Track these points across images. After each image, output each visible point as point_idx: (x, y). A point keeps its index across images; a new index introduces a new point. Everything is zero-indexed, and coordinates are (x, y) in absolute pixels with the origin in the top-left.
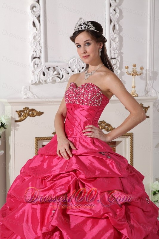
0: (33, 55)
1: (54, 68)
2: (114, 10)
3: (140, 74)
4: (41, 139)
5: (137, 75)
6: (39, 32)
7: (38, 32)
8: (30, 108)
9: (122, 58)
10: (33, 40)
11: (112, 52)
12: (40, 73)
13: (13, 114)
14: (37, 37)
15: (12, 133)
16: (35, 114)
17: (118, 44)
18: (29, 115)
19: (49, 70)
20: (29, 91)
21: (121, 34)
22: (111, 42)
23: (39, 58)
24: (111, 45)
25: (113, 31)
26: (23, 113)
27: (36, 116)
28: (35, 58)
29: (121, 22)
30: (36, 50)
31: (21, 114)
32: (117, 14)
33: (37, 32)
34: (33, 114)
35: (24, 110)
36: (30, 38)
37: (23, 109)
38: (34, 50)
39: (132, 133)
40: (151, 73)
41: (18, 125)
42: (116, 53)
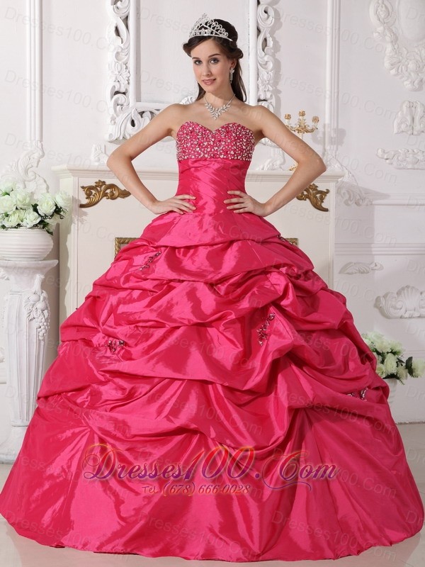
0: (114, 87)
1: (151, 113)
2: (266, 12)
3: (312, 131)
4: (127, 241)
5: (307, 131)
6: (127, 46)
7: (124, 45)
8: (107, 183)
9: (278, 100)
10: (116, 61)
11: (261, 89)
12: (126, 121)
13: (77, 192)
14: (122, 55)
15: (73, 227)
16: (116, 193)
17: (271, 73)
18: (105, 195)
19: (142, 117)
20: (105, 155)
21: (277, 55)
22: (258, 69)
23: (124, 93)
24: (258, 74)
25: (263, 50)
26: (94, 192)
27: (119, 199)
28: (117, 93)
29: (278, 34)
30: (120, 78)
31: (92, 193)
32: (271, 18)
33: (122, 45)
34: (113, 194)
35: (96, 186)
36: (110, 57)
37: (94, 184)
38: (116, 78)
39: (296, 239)
40: (332, 132)
41: (85, 214)
42: (268, 90)
